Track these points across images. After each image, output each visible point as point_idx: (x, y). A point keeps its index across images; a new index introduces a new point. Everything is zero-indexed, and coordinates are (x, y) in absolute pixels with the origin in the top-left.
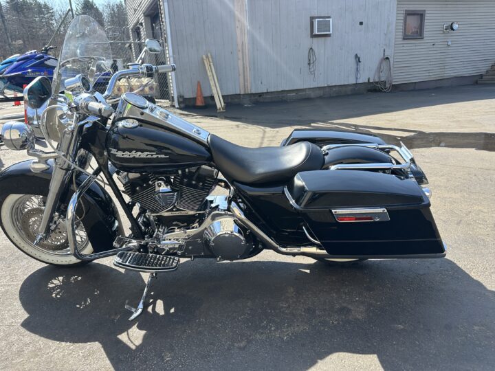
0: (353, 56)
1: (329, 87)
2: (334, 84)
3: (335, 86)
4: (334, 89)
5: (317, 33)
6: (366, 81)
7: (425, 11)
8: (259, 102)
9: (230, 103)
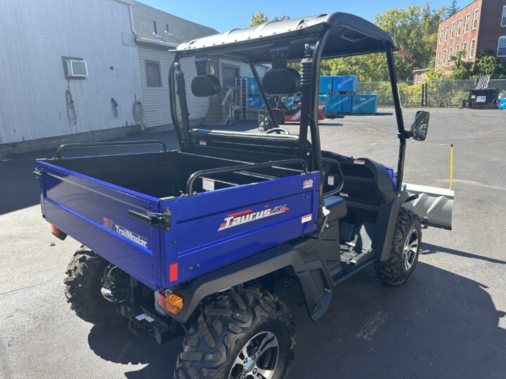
0: (110, 100)
1: (92, 132)
3: (97, 131)
4: (97, 134)
5: (73, 75)
6: (125, 125)
7: (159, 62)
8: (14, 154)
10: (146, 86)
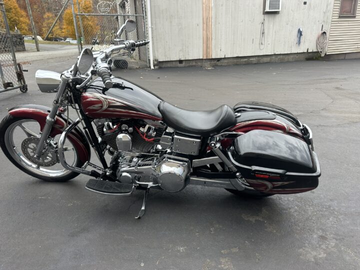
0: (297, 30)
1: (275, 55)
3: (280, 54)
4: (279, 57)
5: (268, 10)
8: (217, 65)
9: (195, 66)
10: (336, 17)
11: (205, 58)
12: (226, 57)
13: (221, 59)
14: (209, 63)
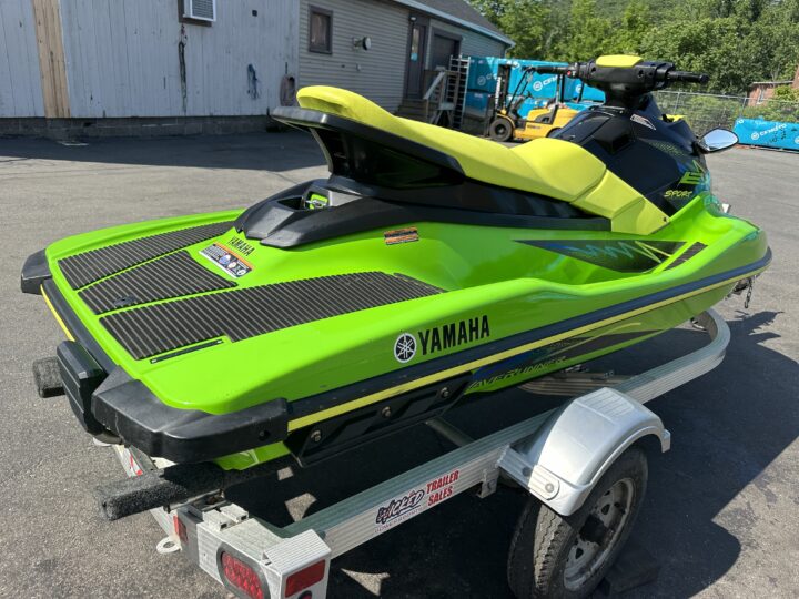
0: (246, 66)
1: (212, 117)
2: (218, 114)
3: (221, 117)
4: (219, 122)
5: (192, 17)
6: (265, 113)
7: (332, 12)
8: (87, 137)
9: (22, 136)
10: (305, 51)
11: (51, 115)
12: (107, 116)
13: (95, 119)
14: (65, 129)
